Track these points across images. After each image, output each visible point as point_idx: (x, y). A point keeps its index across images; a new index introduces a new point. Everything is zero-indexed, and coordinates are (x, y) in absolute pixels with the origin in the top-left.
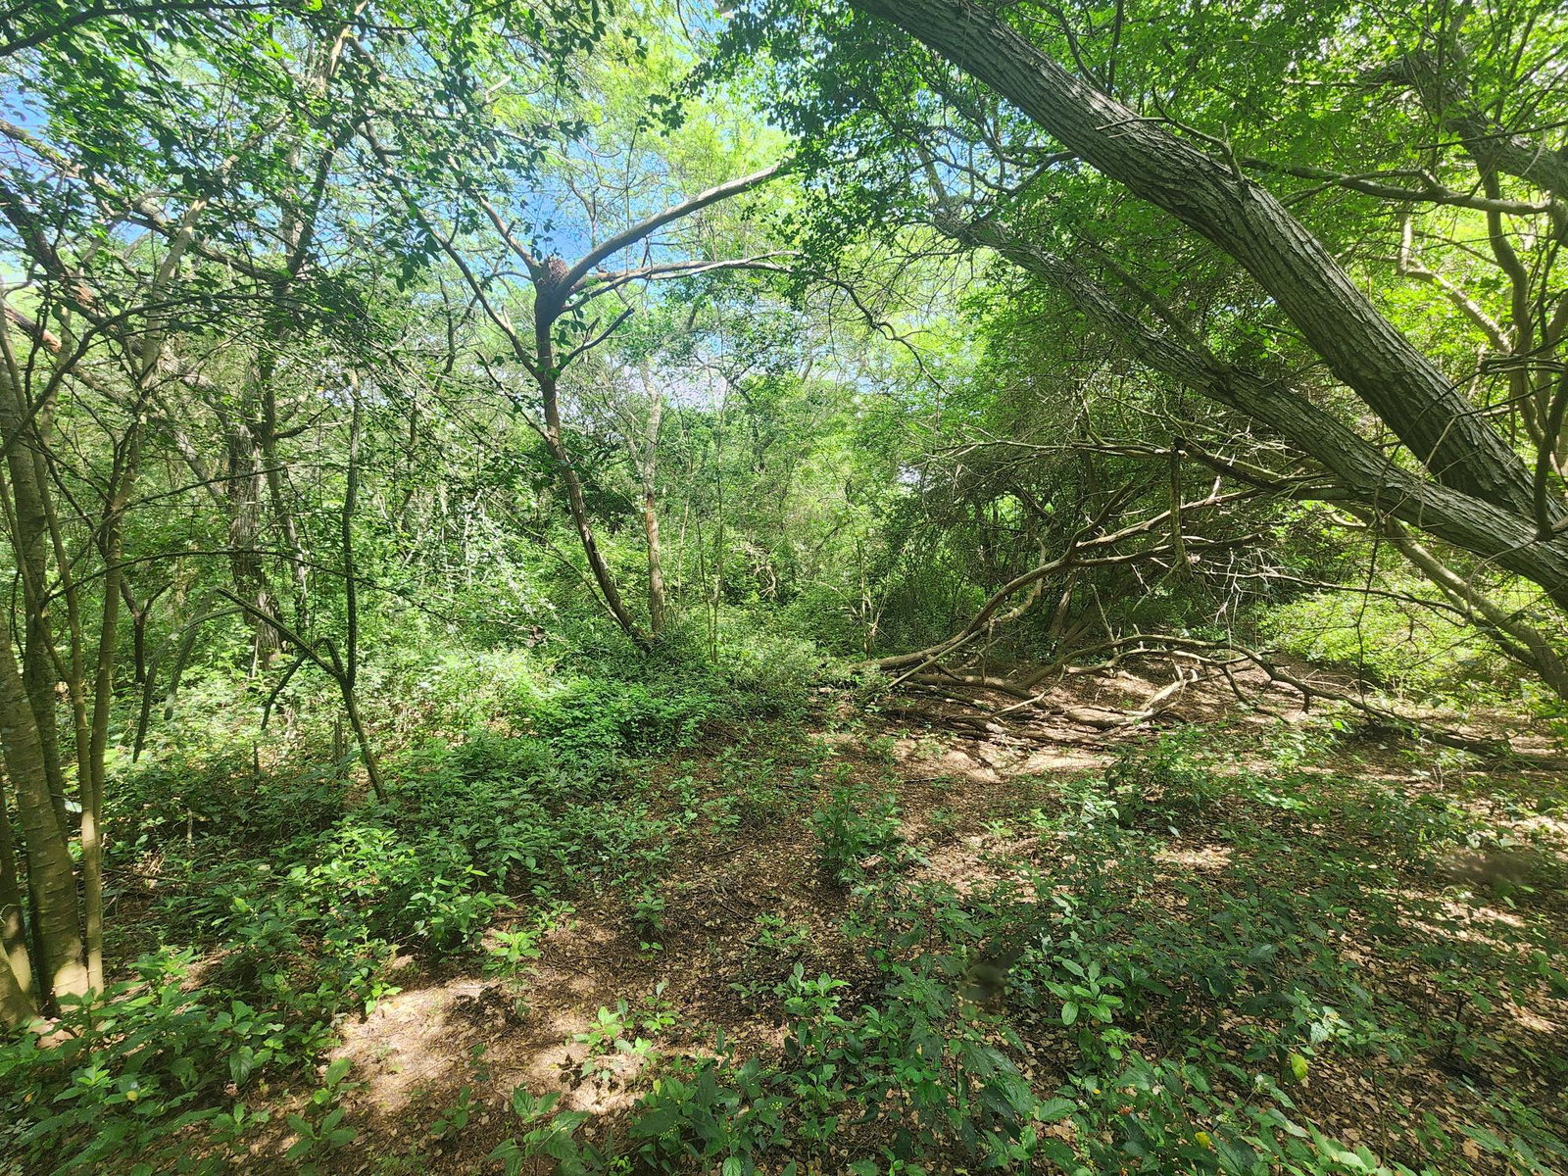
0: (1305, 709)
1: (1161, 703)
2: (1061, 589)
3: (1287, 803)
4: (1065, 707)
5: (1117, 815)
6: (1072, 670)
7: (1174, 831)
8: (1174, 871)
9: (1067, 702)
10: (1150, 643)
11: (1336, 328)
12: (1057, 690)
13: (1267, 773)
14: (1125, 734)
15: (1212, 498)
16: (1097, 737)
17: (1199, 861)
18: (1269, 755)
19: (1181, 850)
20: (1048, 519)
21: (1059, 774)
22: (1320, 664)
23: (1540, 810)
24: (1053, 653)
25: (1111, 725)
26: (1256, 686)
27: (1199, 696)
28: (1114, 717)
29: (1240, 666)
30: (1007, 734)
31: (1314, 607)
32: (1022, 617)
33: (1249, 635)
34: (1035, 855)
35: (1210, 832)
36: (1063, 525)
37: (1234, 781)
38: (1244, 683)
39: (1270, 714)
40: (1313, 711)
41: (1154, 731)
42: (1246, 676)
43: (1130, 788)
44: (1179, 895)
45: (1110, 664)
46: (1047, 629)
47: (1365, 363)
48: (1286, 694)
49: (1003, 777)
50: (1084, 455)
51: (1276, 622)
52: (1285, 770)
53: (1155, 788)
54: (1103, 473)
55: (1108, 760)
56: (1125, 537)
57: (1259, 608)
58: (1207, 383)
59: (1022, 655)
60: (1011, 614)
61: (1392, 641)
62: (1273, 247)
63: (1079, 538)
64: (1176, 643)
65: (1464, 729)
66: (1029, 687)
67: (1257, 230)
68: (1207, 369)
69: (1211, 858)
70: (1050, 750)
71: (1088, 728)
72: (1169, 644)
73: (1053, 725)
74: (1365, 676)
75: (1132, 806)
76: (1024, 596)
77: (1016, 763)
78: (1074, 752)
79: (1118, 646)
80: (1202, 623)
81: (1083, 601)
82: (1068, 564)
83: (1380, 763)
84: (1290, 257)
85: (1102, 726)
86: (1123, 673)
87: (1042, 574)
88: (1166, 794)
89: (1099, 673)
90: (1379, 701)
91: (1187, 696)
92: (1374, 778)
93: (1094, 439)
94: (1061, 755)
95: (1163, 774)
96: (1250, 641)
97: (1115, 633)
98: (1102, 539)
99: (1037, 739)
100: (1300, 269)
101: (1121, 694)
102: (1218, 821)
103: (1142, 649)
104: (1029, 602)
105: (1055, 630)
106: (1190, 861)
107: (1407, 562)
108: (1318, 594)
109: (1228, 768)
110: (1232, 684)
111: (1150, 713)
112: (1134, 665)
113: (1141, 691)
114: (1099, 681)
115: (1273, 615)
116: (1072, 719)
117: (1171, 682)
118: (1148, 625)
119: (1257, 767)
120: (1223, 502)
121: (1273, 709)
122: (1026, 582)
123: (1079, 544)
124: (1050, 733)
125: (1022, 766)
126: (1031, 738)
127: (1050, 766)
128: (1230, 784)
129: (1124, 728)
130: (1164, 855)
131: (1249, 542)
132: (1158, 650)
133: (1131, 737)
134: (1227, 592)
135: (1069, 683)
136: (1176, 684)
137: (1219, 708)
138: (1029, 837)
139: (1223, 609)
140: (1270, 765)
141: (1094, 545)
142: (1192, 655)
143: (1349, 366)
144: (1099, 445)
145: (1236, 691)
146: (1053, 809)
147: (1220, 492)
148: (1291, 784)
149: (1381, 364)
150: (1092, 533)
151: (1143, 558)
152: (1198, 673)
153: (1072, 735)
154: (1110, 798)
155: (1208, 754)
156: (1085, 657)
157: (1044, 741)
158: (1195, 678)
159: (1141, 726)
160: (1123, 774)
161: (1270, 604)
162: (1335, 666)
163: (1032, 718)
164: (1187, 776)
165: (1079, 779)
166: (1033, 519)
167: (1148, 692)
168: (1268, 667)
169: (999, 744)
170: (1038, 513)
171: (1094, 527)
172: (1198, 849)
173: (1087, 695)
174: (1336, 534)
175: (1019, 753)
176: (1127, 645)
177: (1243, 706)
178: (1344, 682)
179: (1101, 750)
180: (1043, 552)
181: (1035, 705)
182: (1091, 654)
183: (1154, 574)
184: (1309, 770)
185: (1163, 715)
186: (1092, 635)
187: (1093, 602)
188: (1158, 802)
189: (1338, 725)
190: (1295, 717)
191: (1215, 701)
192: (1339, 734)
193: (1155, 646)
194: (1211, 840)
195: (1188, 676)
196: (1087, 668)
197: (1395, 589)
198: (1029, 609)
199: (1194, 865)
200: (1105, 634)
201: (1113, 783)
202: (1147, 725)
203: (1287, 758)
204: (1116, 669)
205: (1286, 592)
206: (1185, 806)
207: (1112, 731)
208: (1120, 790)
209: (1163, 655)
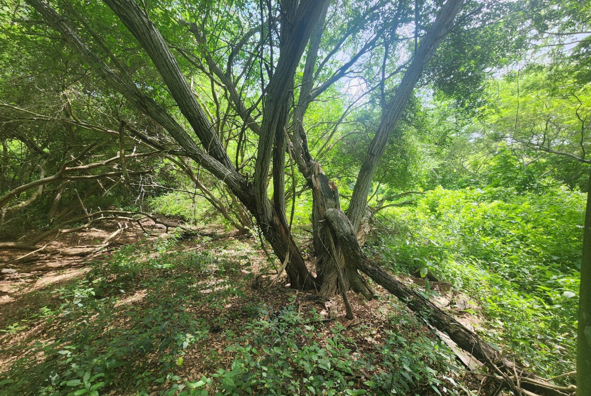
0: (167, 232)
1: (112, 239)
2: (55, 192)
3: (165, 266)
4: (61, 250)
5: (94, 294)
6: (64, 231)
7: (122, 291)
8: (123, 307)
9: (62, 247)
10: (106, 214)
11: (182, 94)
12: (55, 243)
13: (156, 257)
14: (95, 256)
15: (133, 154)
16: (81, 260)
17: (133, 299)
18: (156, 250)
19: (125, 298)
20: (46, 156)
21: (58, 284)
22: (169, 217)
23: (225, 248)
24: (51, 224)
25: (88, 253)
26: (149, 227)
27: (128, 234)
28: (89, 250)
29: (143, 220)
30: (19, 272)
31: (167, 198)
32: (28, 207)
33: (147, 209)
34: (43, 332)
35: (137, 286)
36: (56, 160)
37: (144, 264)
38: (145, 226)
39: (156, 236)
40: (169, 233)
41: (109, 252)
42: (145, 224)
43: (100, 279)
44: (126, 317)
45: (86, 225)
46: (47, 212)
47: (190, 110)
48: (159, 228)
49: (16, 297)
50: (69, 126)
51: (155, 203)
52: (161, 254)
53: (112, 275)
54: (80, 138)
55: (87, 270)
56: (93, 167)
57: (150, 198)
58: (136, 100)
59: (29, 227)
60: (20, 205)
61: (188, 207)
62: (161, 54)
63: (67, 165)
64: (118, 213)
65: (207, 231)
66: (35, 243)
67: (156, 44)
68: (136, 94)
69: (138, 296)
70: (52, 273)
71: (75, 258)
72: (115, 214)
73: (53, 260)
74: (182, 219)
75: (101, 287)
76: (29, 196)
77: (27, 286)
78: (67, 271)
79: (90, 217)
80: (128, 205)
81: (69, 198)
82: (60, 178)
83: (188, 245)
84: (167, 61)
85: (82, 255)
86: (94, 229)
87: (43, 183)
88: (118, 276)
89: (80, 231)
90: (187, 226)
91: (123, 235)
92: (188, 250)
93: (75, 119)
94: (59, 274)
95: (116, 269)
96: (147, 211)
97: (89, 212)
98: (81, 167)
99: (42, 270)
100: (171, 68)
101: (92, 239)
102: (140, 281)
103: (103, 217)
104: (34, 198)
105: (52, 213)
106: (130, 300)
107: (192, 183)
108: (168, 193)
109: (142, 258)
110: (142, 227)
111: (107, 244)
112: (99, 225)
113: (102, 235)
114: (80, 234)
115: (154, 201)
116: (65, 255)
117: (116, 230)
118: (105, 207)
119: (152, 256)
120: (138, 156)
121: (156, 234)
122: (31, 187)
123: (67, 168)
124: (51, 264)
125: (32, 287)
126: (38, 270)
127: (51, 281)
128: (144, 265)
129: (95, 253)
130: (119, 303)
131: (147, 172)
132: (110, 217)
133: (99, 256)
134: (140, 192)
135: (63, 238)
136: (119, 230)
137: (136, 237)
138: (38, 324)
139: (138, 198)
140: (158, 254)
141: (76, 169)
142: (126, 218)
143: (186, 109)
144: (77, 122)
145: (143, 230)
146: (54, 304)
147: (136, 152)
148: (165, 259)
149: (194, 112)
150: (75, 163)
151: (102, 177)
152: (128, 224)
153: (65, 262)
154: (90, 287)
155: (135, 256)
156: (71, 224)
157: (47, 270)
158: (127, 227)
159: (103, 251)
160: (96, 274)
161: (153, 197)
162: (173, 217)
163: (38, 259)
164: (126, 267)
165: (71, 284)
166: (35, 155)
167: (106, 236)
168: (154, 220)
169: (13, 279)
170: (39, 151)
171: (76, 161)
172: (132, 295)
173: (74, 242)
174: (174, 172)
175: (29, 280)
176: (95, 216)
177: (146, 235)
178: (176, 222)
179: (84, 266)
180: (43, 173)
181: (41, 252)
182: (75, 222)
183: (108, 184)
184: (169, 252)
185: (113, 244)
186: (75, 214)
187: (75, 197)
188: (114, 281)
189: (177, 236)
190: (163, 235)
191: (135, 235)
192: (177, 238)
193: (108, 216)
194: (137, 289)
195: (124, 226)
196: (73, 229)
197: (190, 191)
198: (34, 203)
199: (131, 302)
200: (83, 212)
201: (91, 280)
202: (106, 250)
203: (162, 250)
204: (90, 227)
205: (159, 192)
206: (126, 279)
207: (88, 256)
208: (94, 282)
209: (113, 219)
